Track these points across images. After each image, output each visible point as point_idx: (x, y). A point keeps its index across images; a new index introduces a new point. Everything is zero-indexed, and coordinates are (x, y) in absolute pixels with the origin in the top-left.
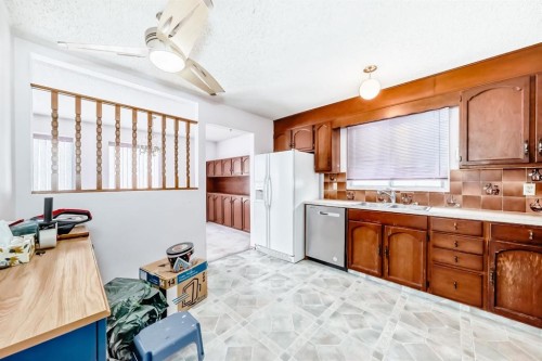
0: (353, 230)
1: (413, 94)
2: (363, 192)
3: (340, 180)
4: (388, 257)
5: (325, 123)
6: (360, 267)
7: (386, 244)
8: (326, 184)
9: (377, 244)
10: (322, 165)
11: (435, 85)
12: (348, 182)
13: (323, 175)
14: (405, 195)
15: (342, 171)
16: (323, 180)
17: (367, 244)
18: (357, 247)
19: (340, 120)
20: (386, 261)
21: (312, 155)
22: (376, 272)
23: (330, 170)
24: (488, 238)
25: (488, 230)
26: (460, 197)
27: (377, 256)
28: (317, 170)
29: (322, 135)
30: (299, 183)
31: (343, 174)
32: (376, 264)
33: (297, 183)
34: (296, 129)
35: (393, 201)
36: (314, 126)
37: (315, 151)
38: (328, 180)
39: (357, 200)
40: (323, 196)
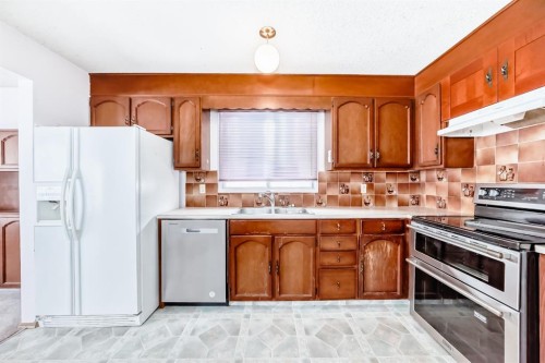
0: (236, 249)
1: (295, 88)
2: (239, 195)
3: (209, 180)
4: (279, 274)
5: (193, 98)
6: (246, 295)
7: (277, 258)
8: (188, 186)
9: (267, 261)
10: (186, 158)
11: (314, 85)
12: (220, 184)
13: (184, 174)
14: (283, 197)
15: (212, 169)
16: (184, 181)
17: (254, 263)
18: (242, 269)
19: (214, 98)
20: (277, 278)
21: (170, 142)
22: (266, 295)
23: (199, 167)
24: (359, 234)
25: (359, 226)
26: (325, 197)
27: (266, 276)
28: (177, 166)
29: (186, 115)
30: (147, 185)
31: (215, 173)
32: (266, 285)
33: (142, 185)
34: (139, 97)
35: (273, 204)
36: (172, 100)
37: (175, 136)
38: (193, 181)
39: (233, 206)
40: (184, 203)
